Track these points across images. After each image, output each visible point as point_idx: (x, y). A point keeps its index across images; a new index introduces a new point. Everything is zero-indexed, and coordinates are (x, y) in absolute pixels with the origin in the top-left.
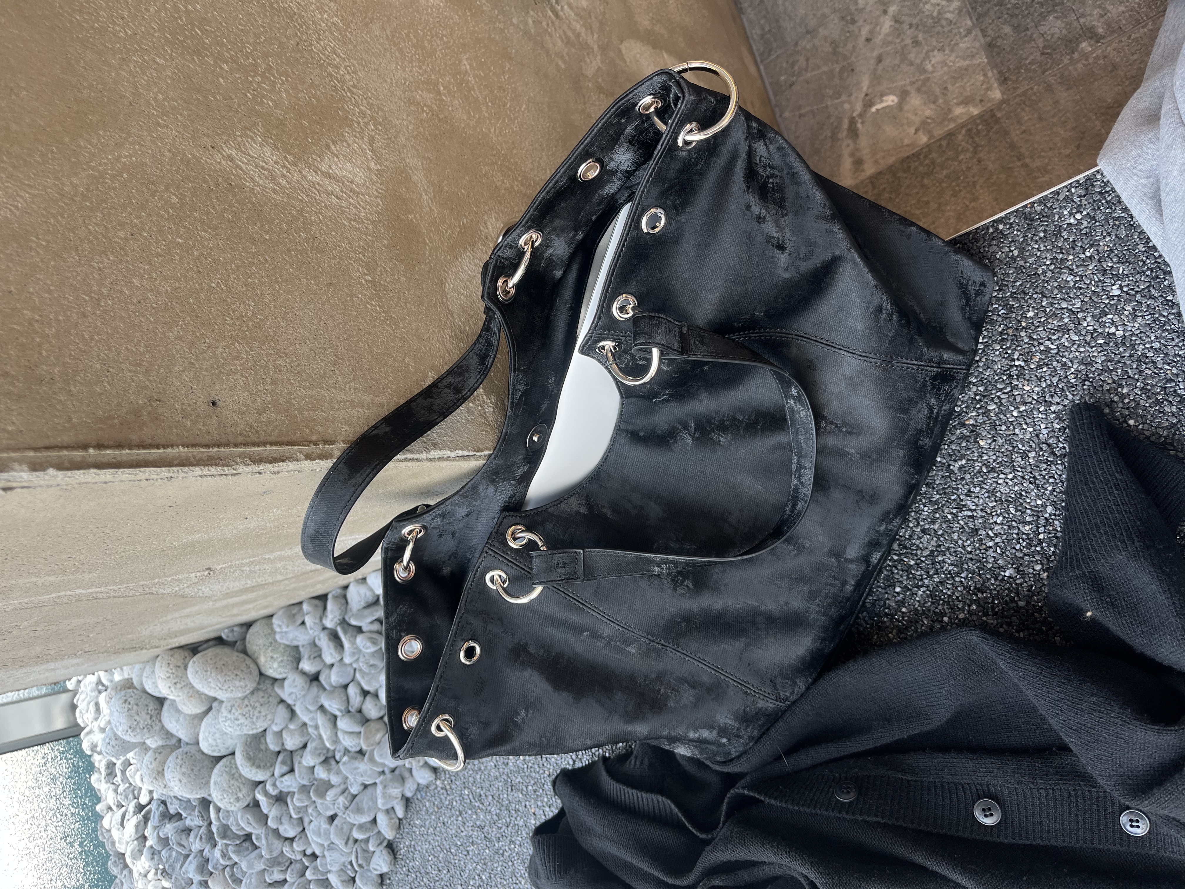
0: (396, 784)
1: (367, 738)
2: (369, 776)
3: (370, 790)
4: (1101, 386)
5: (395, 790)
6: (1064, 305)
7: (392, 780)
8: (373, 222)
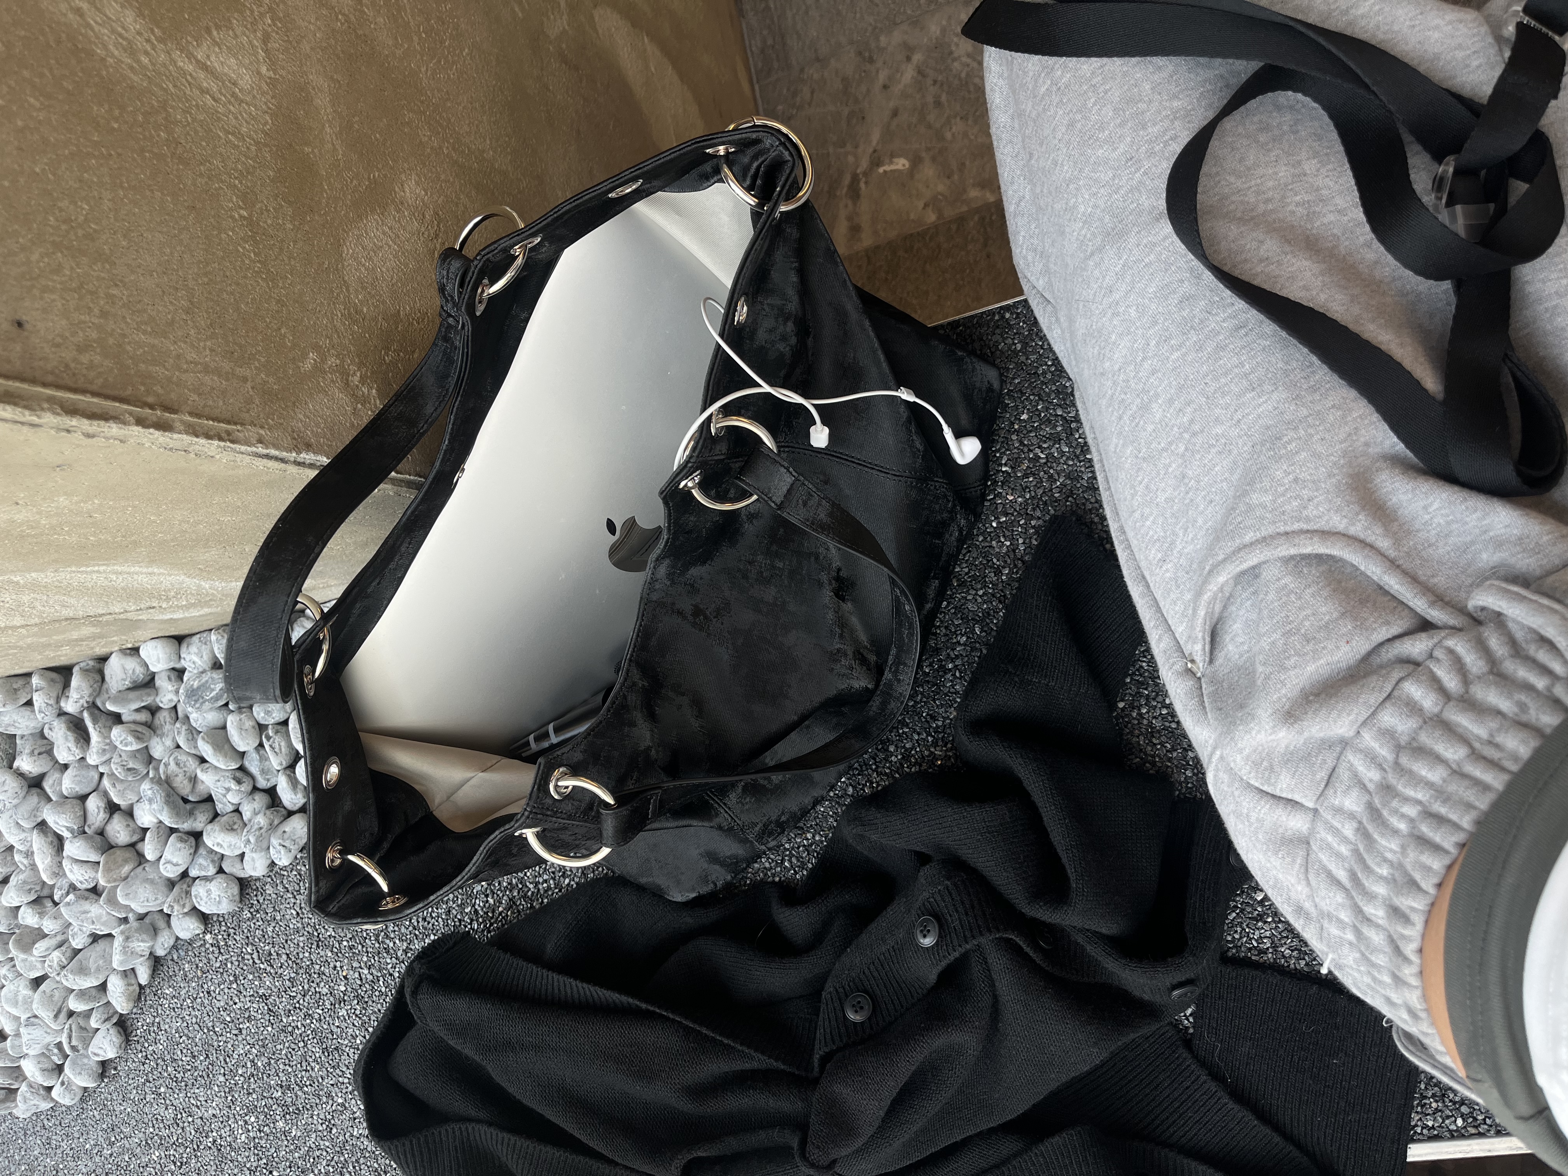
0: (144, 936)
1: (108, 870)
2: (104, 924)
3: (102, 945)
4: (1084, 504)
5: (142, 944)
6: (1059, 412)
7: (138, 930)
8: (257, 143)
